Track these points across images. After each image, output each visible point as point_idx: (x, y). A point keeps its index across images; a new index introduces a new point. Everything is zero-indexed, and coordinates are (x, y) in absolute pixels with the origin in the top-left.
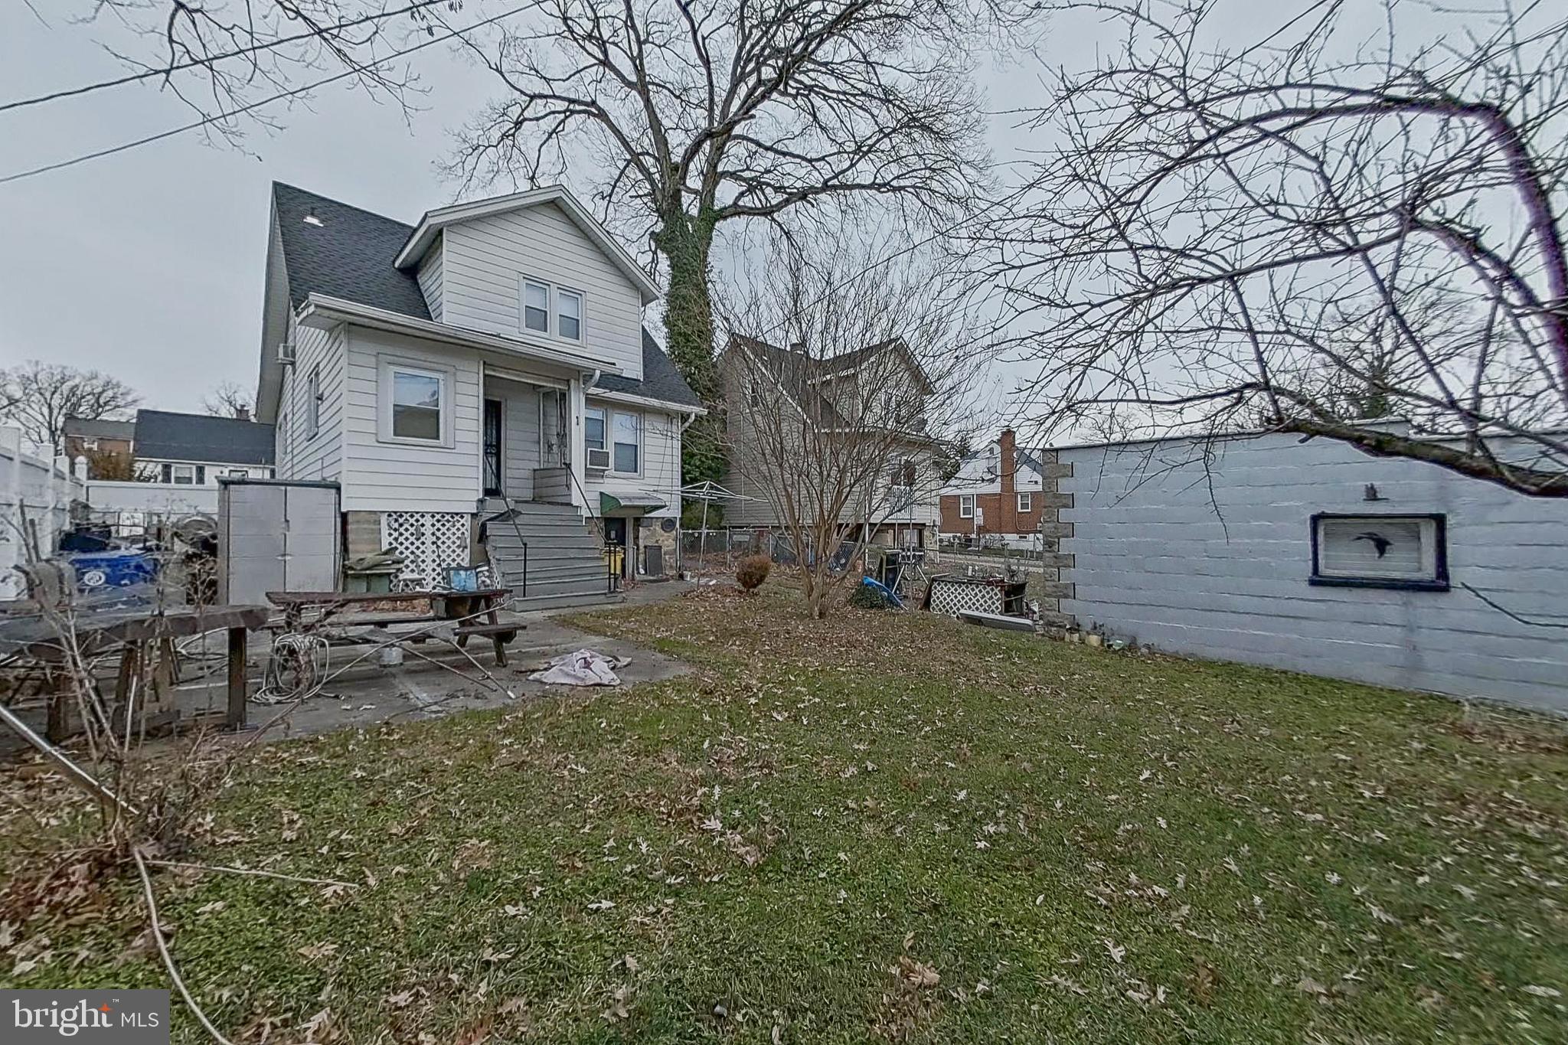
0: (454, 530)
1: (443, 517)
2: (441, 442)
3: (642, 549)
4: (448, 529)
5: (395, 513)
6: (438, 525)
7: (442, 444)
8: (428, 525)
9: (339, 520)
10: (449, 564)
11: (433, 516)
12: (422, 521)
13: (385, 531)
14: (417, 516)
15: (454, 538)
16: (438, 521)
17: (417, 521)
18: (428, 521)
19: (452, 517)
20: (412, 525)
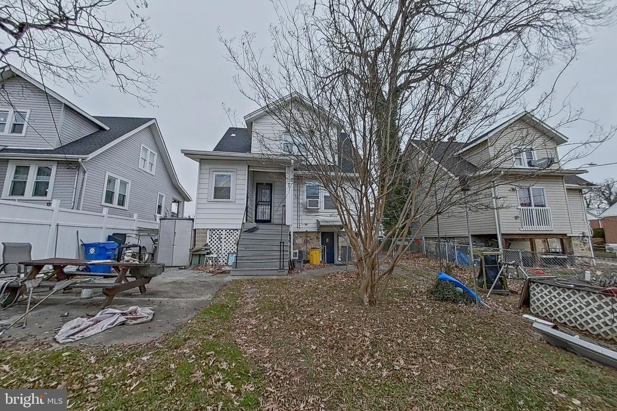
0: (233, 236)
1: (230, 231)
2: (231, 200)
3: (340, 248)
4: (231, 236)
5: (212, 229)
6: (228, 234)
7: (231, 201)
8: (224, 234)
9: (193, 232)
10: (230, 251)
11: (226, 231)
12: (222, 232)
13: (208, 237)
14: (220, 231)
15: (233, 240)
16: (228, 233)
17: (220, 232)
18: (224, 232)
19: (234, 231)
20: (218, 234)
